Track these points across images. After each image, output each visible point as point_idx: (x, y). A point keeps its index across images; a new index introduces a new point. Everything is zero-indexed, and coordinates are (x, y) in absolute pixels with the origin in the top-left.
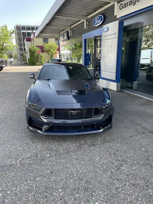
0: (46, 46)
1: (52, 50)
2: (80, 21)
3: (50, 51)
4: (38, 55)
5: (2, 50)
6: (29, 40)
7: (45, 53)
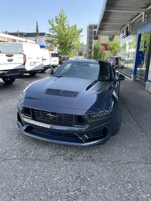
0: (111, 44)
1: (116, 48)
2: (139, 14)
3: (113, 48)
4: (102, 53)
5: (70, 48)
6: (96, 38)
7: (108, 51)
